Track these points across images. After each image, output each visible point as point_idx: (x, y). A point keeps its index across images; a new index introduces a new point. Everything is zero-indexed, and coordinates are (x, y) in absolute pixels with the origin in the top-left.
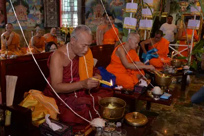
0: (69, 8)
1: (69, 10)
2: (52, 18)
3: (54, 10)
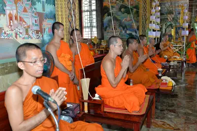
0: (89, 24)
1: (89, 25)
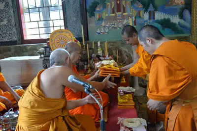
2: (5, 22)
3: (7, 5)
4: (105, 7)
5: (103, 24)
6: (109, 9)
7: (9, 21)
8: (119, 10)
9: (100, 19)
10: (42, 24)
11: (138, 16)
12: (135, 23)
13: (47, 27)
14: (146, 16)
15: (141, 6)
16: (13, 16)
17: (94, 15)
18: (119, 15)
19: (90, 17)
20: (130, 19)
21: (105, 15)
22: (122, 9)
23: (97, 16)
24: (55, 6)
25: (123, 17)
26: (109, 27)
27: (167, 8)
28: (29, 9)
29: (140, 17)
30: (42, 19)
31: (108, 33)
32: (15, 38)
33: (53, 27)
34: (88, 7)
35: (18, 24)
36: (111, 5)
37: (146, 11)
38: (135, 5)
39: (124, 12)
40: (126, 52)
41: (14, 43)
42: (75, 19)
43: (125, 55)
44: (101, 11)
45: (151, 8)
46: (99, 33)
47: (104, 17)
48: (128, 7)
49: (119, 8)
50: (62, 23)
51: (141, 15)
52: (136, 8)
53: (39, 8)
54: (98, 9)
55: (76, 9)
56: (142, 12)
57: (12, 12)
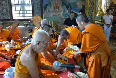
2: (5, 10)
3: (6, 3)
4: (51, 6)
5: (50, 14)
6: (53, 7)
7: (7, 10)
8: (57, 9)
9: (49, 12)
10: (21, 12)
11: (64, 11)
12: (63, 14)
13: (24, 13)
14: (67, 12)
15: (65, 7)
16: (8, 8)
17: (46, 10)
18: (57, 11)
19: (45, 10)
20: (61, 12)
21: (51, 10)
22: (58, 8)
23: (47, 10)
24: (28, 4)
25: (58, 11)
26: (52, 15)
27: (75, 8)
28: (15, 5)
29: (65, 11)
30: (21, 10)
31: (52, 18)
32: (9, 18)
33: (27, 14)
34: (44, 6)
35: (10, 12)
36: (53, 6)
37: (67, 9)
38: (63, 7)
39: (59, 9)
40: (59, 26)
41: (9, 20)
42: (38, 11)
43: (58, 27)
44: (49, 8)
45: (69, 8)
46: (48, 18)
47: (50, 11)
48: (60, 7)
49: (56, 7)
50: (31, 12)
51: (66, 11)
52: (63, 8)
53: (20, 5)
54: (48, 7)
55: (38, 7)
56: (66, 9)
57: (8, 6)
